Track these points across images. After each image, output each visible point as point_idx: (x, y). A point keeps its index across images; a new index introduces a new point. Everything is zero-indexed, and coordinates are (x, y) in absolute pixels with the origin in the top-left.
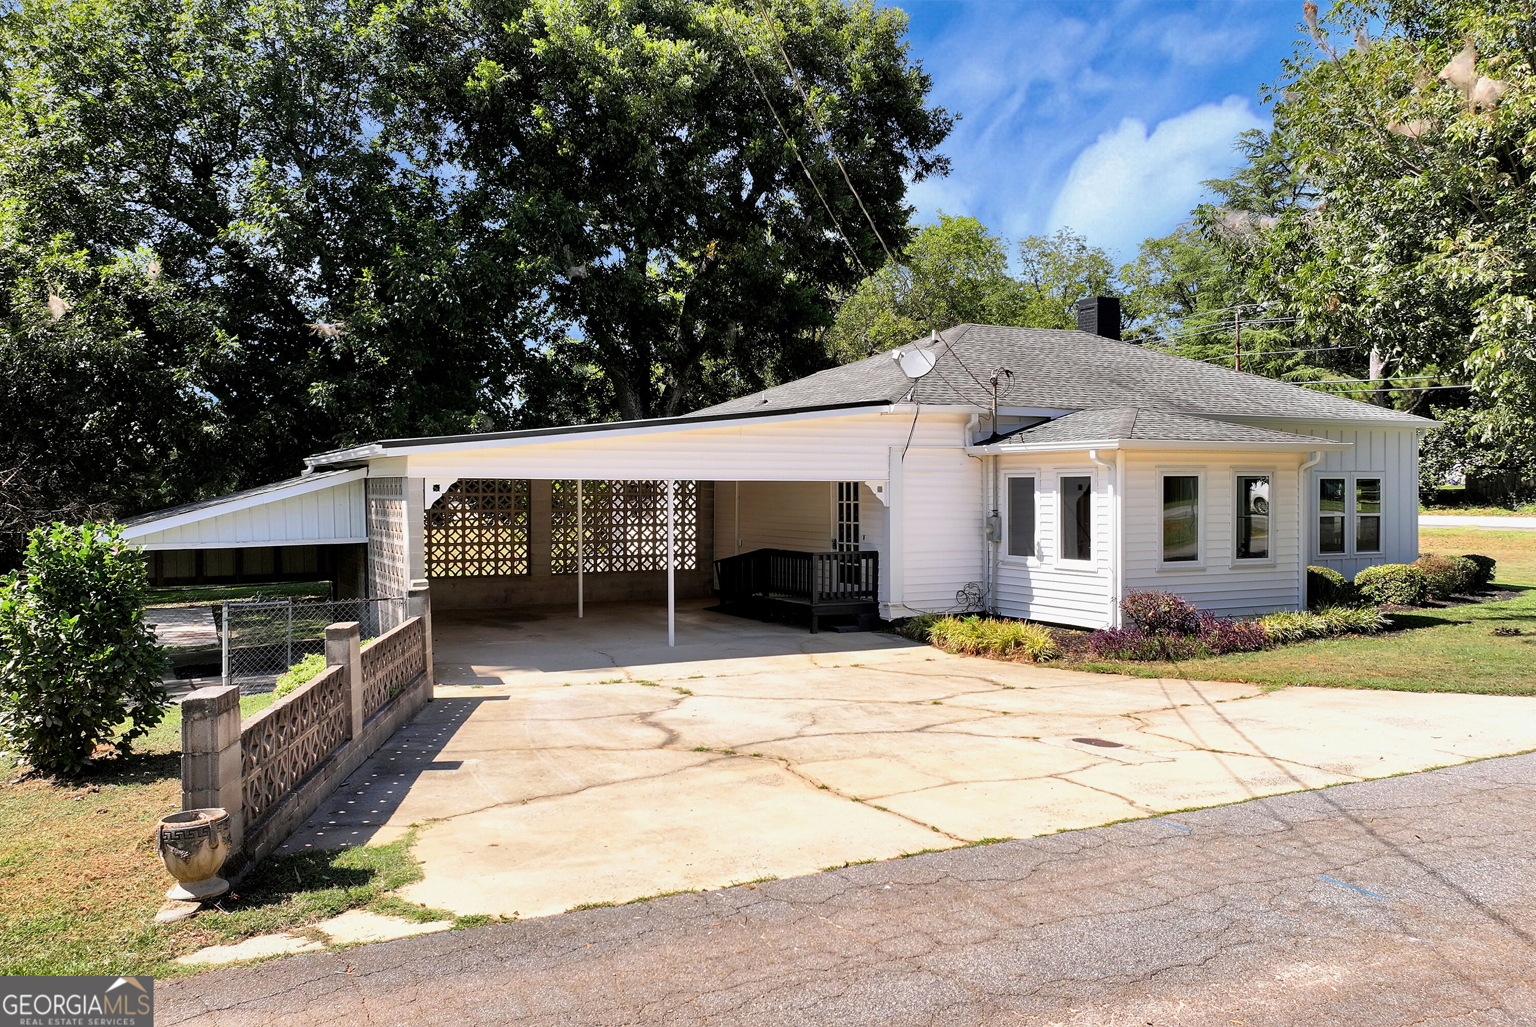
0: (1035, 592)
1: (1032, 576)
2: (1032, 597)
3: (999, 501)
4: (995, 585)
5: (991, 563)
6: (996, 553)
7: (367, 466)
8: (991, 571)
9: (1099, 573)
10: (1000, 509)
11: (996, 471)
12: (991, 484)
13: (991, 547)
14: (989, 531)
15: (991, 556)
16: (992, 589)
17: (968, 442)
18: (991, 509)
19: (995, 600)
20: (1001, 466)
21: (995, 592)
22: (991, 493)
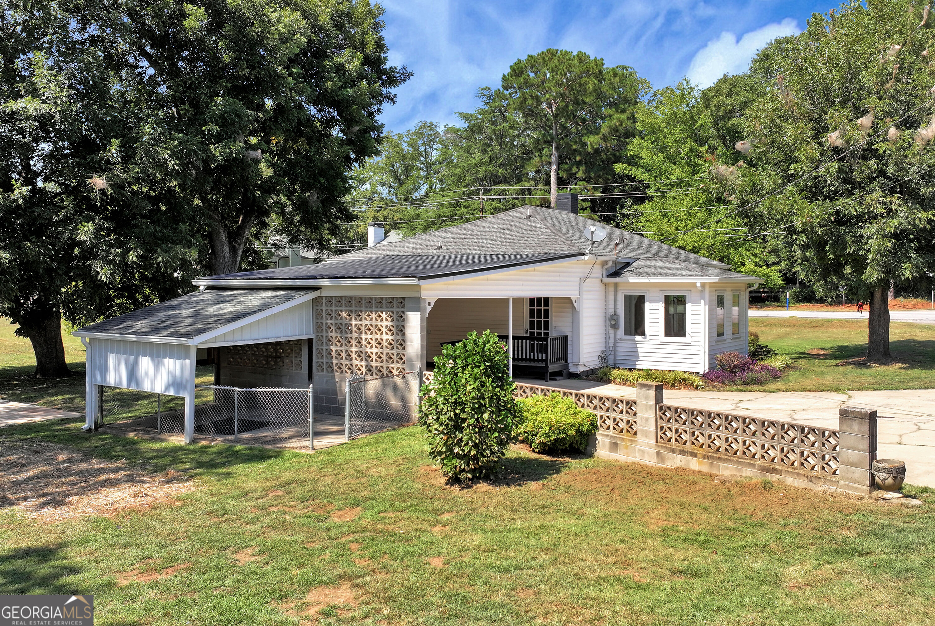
0: (640, 354)
1: (638, 346)
2: (638, 357)
3: (618, 307)
4: (615, 351)
5: (612, 340)
6: (615, 335)
7: (320, 288)
8: (611, 344)
9: (693, 343)
10: (618, 311)
11: (616, 291)
12: (611, 298)
13: (612, 331)
14: (613, 323)
15: (612, 336)
16: (613, 353)
17: (604, 275)
18: (611, 311)
19: (615, 359)
20: (619, 288)
21: (615, 355)
22: (611, 302)
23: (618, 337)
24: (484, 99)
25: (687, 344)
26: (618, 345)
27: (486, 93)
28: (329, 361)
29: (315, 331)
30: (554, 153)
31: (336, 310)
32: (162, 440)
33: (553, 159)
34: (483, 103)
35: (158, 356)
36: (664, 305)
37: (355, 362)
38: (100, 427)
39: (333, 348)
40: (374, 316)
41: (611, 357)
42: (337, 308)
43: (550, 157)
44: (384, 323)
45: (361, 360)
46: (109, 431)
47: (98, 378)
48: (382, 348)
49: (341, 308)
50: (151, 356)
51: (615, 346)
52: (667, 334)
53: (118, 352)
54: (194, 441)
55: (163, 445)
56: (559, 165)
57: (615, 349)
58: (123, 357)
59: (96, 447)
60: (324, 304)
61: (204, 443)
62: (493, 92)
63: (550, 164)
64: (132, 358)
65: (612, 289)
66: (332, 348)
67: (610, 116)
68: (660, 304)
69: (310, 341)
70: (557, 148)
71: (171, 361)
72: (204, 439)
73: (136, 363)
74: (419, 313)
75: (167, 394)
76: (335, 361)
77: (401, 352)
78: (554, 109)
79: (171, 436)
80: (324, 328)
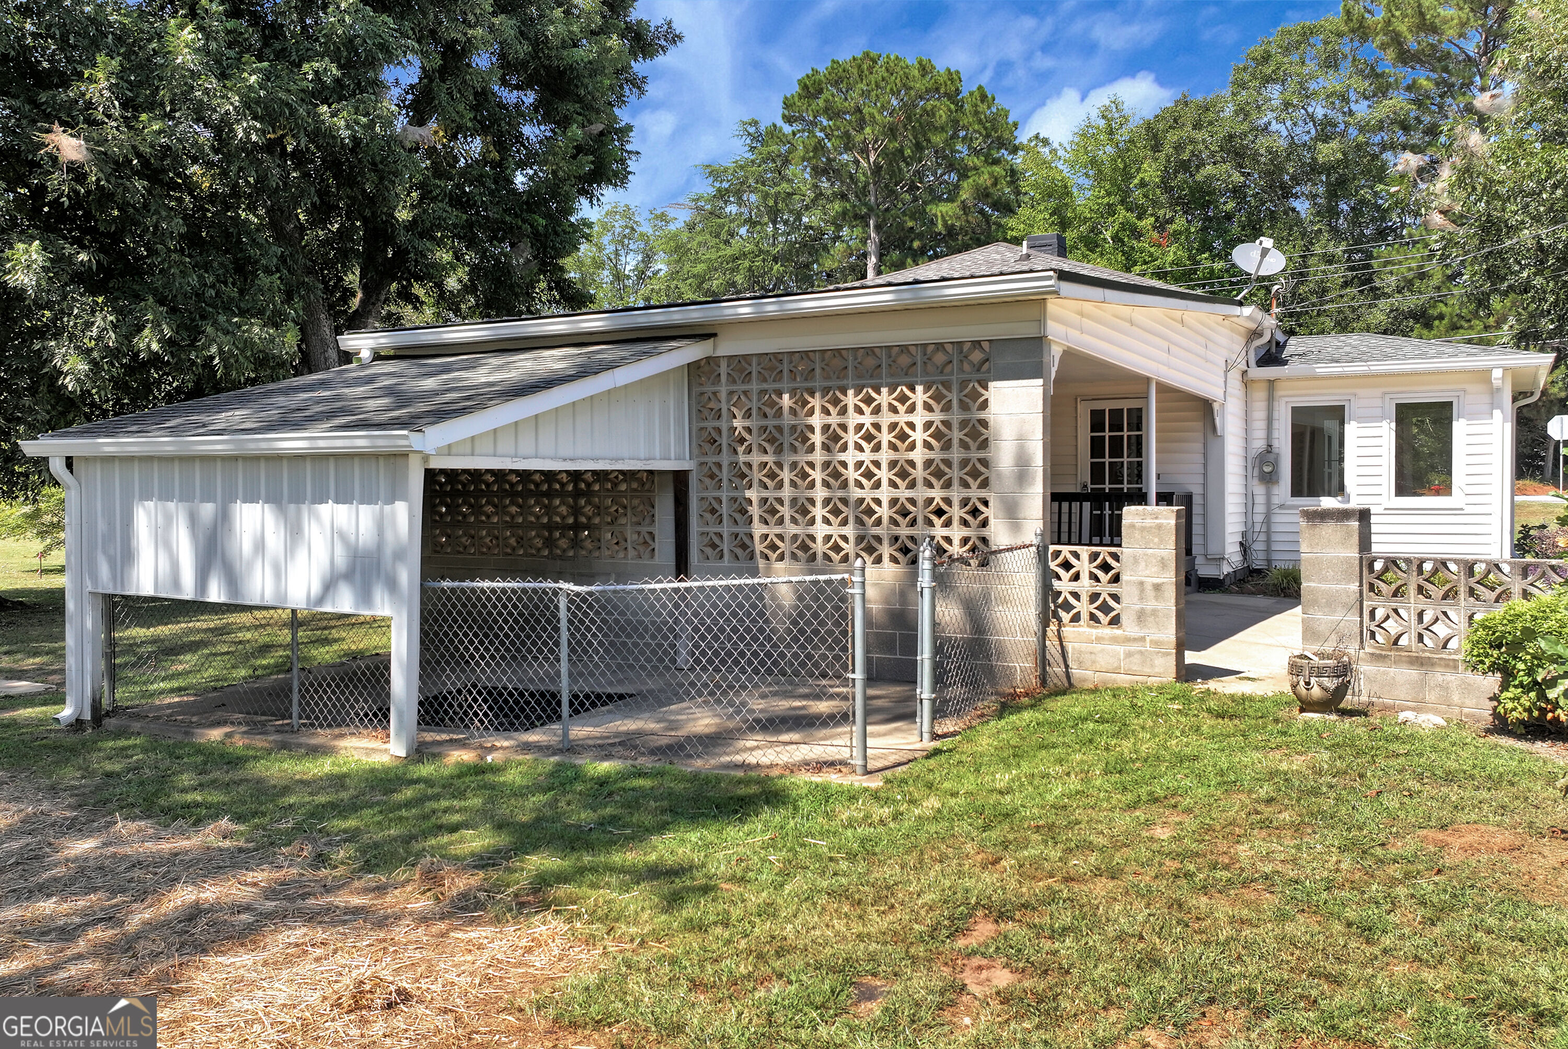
3: (1276, 434)
4: (1268, 533)
5: (1260, 509)
6: (1268, 496)
7: (714, 335)
8: (1259, 518)
9: (1468, 510)
10: (1276, 444)
11: (1271, 399)
12: (1259, 414)
13: (1259, 490)
14: (1267, 469)
15: (1260, 499)
16: (1262, 537)
17: (1252, 362)
18: (1259, 444)
19: (1268, 551)
20: (1278, 393)
21: (1268, 542)
22: (1259, 426)
23: (1276, 500)
24: (748, 141)
25: (1457, 511)
26: (1276, 519)
27: (752, 130)
28: (740, 530)
29: (696, 451)
30: (873, 235)
31: (763, 392)
32: (316, 751)
33: (871, 247)
34: (747, 148)
35: (298, 498)
36: (1393, 425)
37: (820, 530)
38: (108, 714)
39: (753, 494)
40: (884, 398)
41: (1259, 546)
42: (765, 386)
43: (866, 243)
44: (920, 417)
45: (844, 523)
46: (136, 726)
47: (104, 571)
48: (912, 485)
49: (777, 386)
50: (274, 499)
51: (1268, 520)
52: (1401, 491)
53: (166, 496)
54: (419, 752)
55: (324, 767)
56: (881, 257)
57: (1269, 527)
58: (178, 511)
59: (109, 775)
60: (724, 378)
61: (466, 756)
62: (762, 128)
63: (865, 255)
64: (208, 510)
65: (1260, 395)
66: (748, 494)
67: (976, 168)
68: (1385, 424)
69: (680, 479)
70: (878, 228)
71: (342, 509)
72: (462, 744)
73: (224, 518)
74: (1040, 382)
75: (328, 608)
76: (758, 530)
77: (975, 493)
78: (872, 160)
79: (342, 736)
80: (724, 441)
